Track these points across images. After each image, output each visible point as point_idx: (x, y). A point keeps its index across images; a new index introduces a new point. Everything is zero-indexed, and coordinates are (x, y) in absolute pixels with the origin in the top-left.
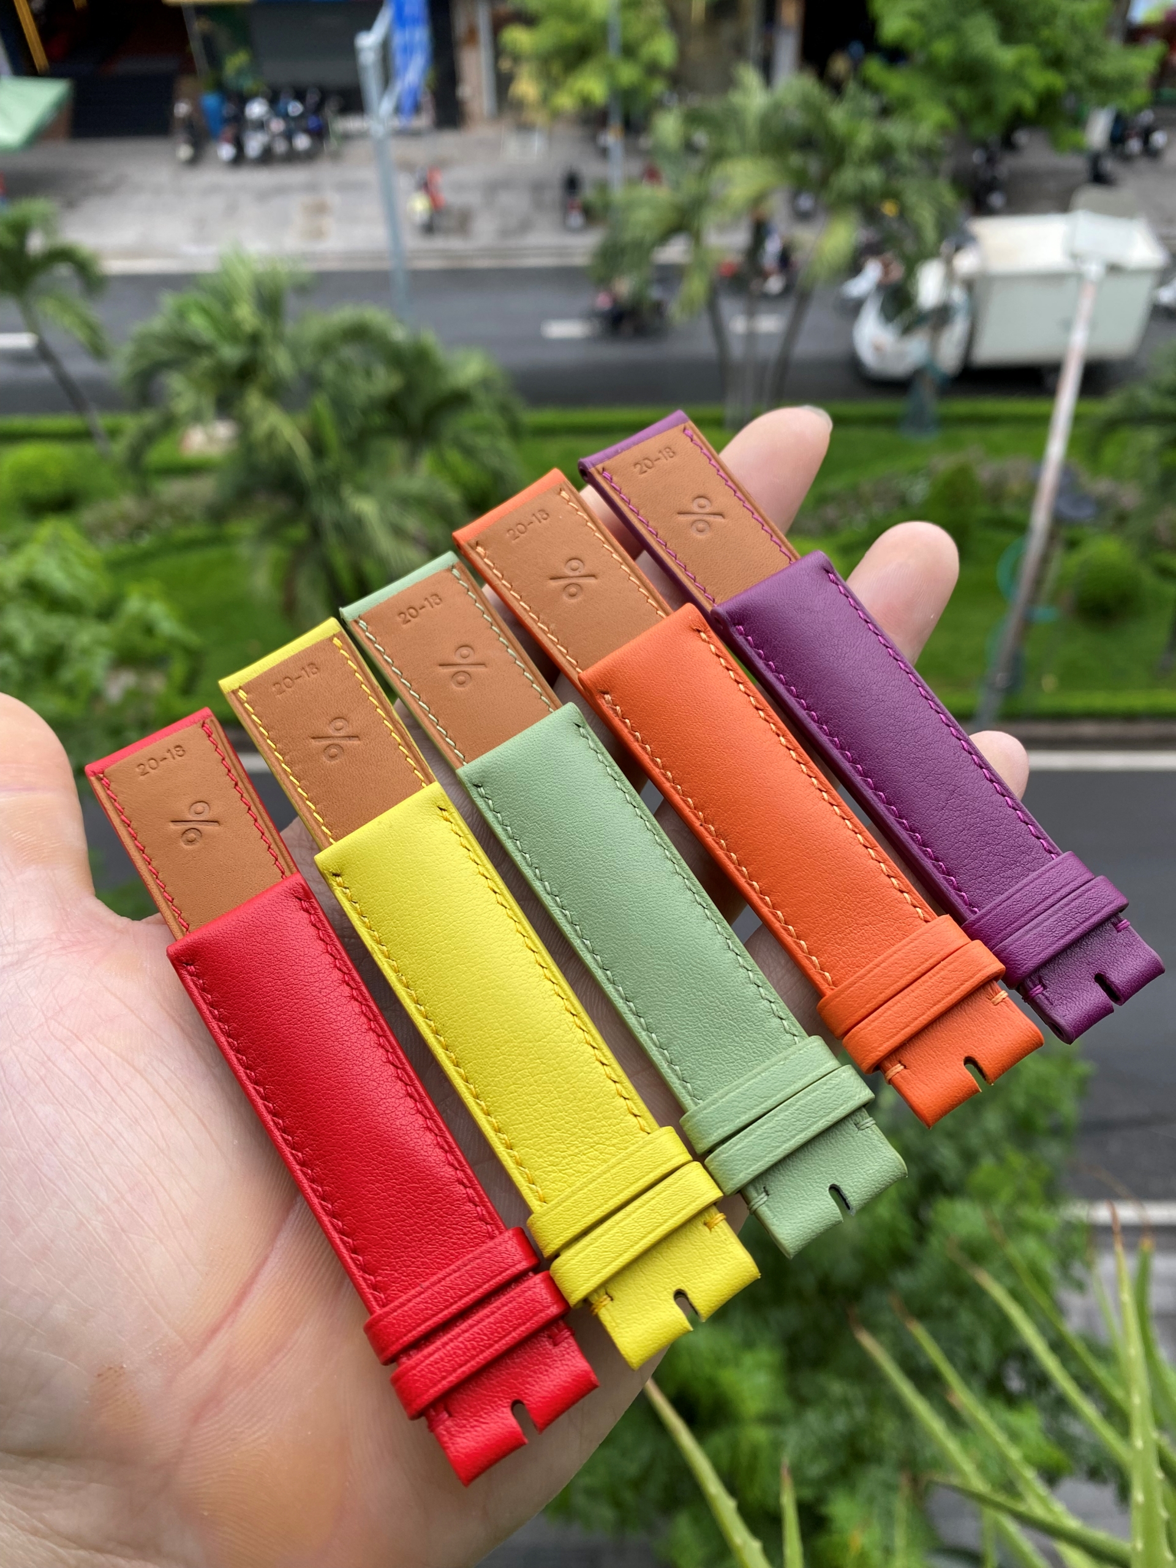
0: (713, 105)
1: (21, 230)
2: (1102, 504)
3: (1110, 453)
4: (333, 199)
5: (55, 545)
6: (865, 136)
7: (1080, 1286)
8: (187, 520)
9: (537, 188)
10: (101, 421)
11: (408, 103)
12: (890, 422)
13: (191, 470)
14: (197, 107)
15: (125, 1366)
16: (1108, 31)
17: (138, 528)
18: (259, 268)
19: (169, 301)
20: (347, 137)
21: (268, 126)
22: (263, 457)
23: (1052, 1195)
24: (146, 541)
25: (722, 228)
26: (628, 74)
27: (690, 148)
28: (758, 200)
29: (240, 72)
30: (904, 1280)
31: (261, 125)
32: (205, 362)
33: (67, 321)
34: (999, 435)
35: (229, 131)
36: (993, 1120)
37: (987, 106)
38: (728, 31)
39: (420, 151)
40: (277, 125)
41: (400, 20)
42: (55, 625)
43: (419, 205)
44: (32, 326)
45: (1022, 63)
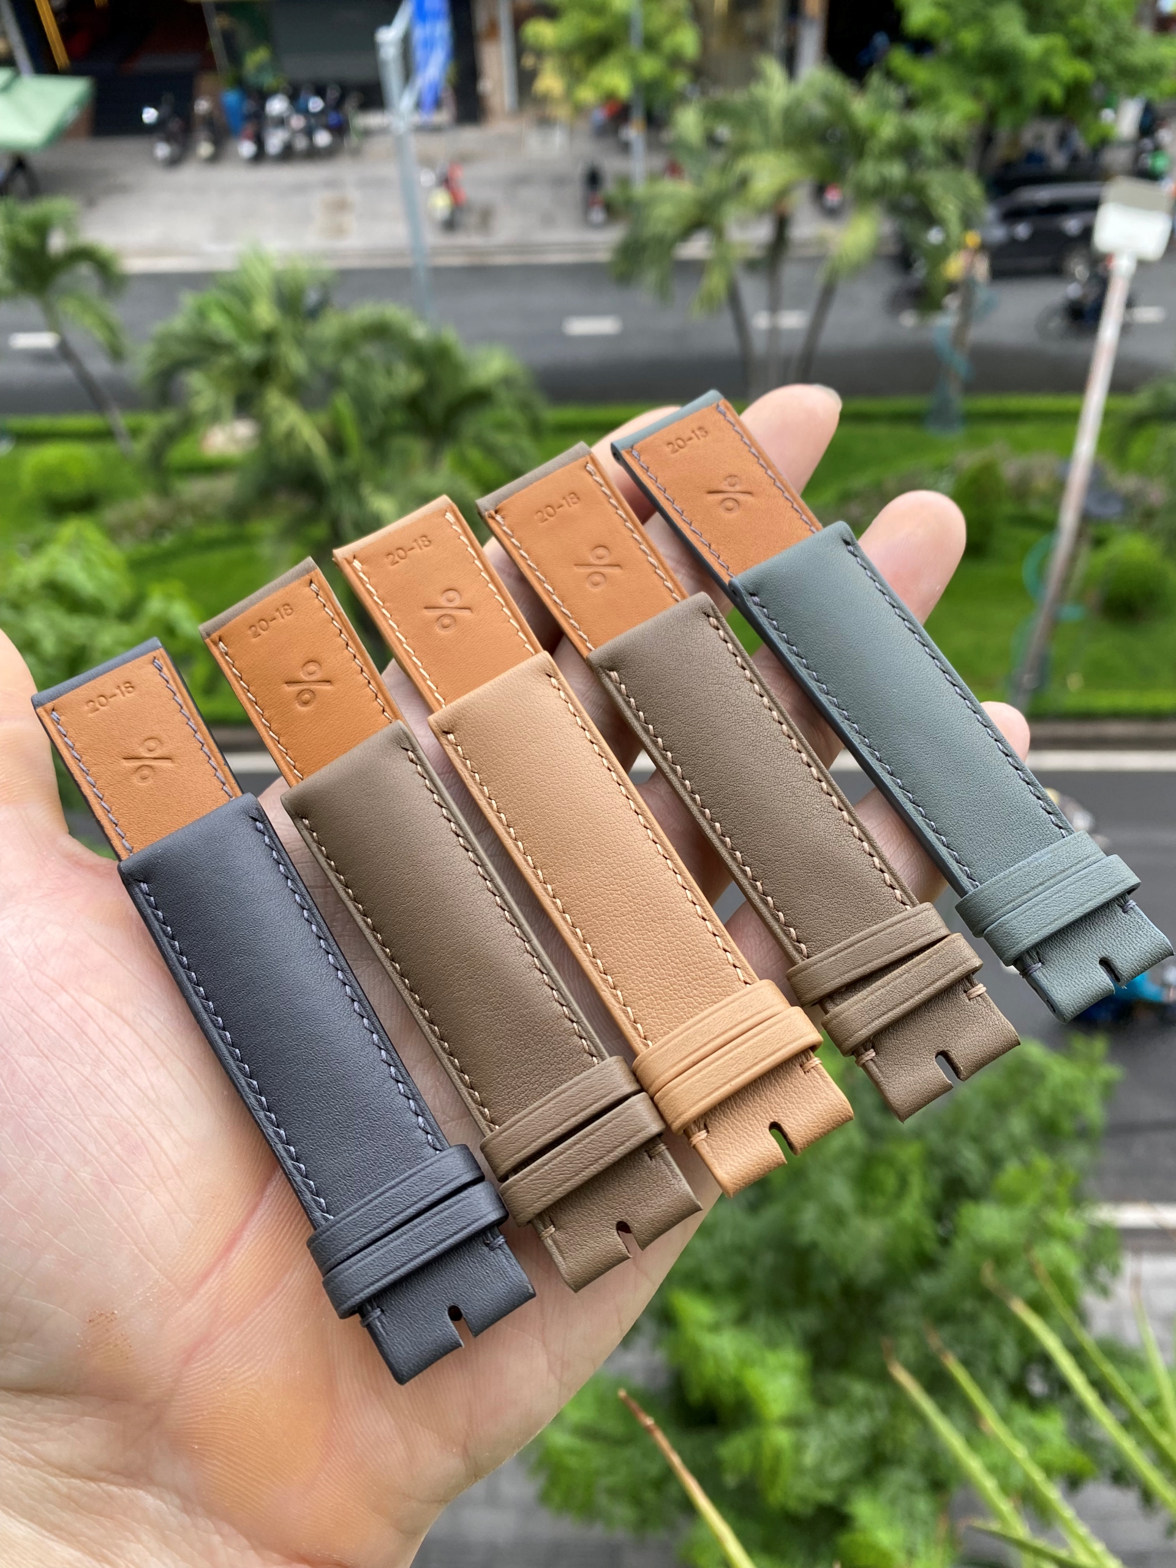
0: (738, 98)
1: (41, 229)
2: (1129, 502)
3: (1138, 449)
4: (354, 195)
5: (76, 545)
6: (888, 129)
7: (1104, 1291)
8: (209, 519)
9: (558, 181)
10: (122, 420)
11: (429, 99)
12: (915, 418)
13: (213, 469)
14: (217, 103)
15: (116, 1312)
16: (1138, 20)
17: (160, 528)
18: (278, 265)
19: (189, 300)
20: (367, 133)
21: (289, 124)
22: (282, 457)
23: (1078, 1200)
24: (168, 541)
25: (743, 224)
26: (650, 66)
27: (712, 141)
28: (782, 194)
29: (261, 68)
30: (927, 1284)
31: (281, 122)
32: (226, 361)
33: (88, 321)
34: (1025, 431)
35: (250, 128)
36: (1018, 1125)
37: (1014, 97)
38: (750, 21)
39: (442, 146)
40: (297, 122)
41: (421, 14)
42: (77, 626)
43: (441, 202)
44: (53, 325)
45: (1048, 52)
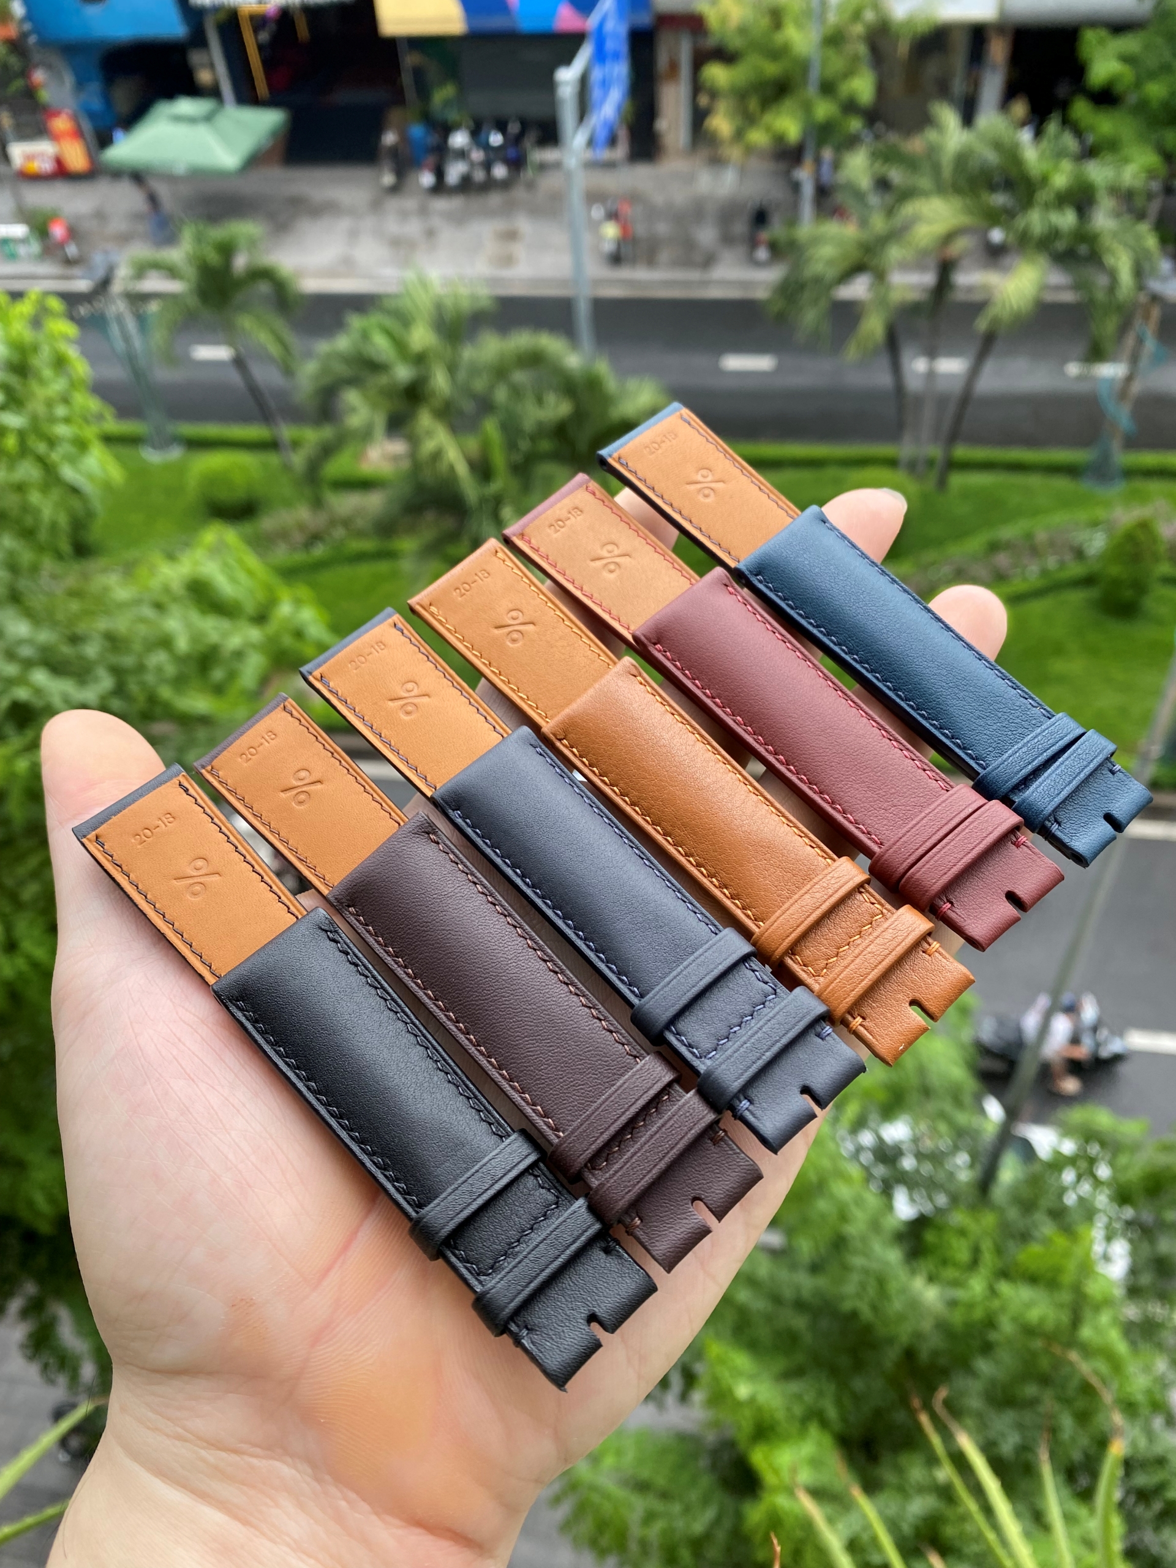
1: (227, 250)
4: (524, 226)
5: (217, 550)
6: (1061, 179)
8: (359, 533)
9: (726, 218)
10: (287, 432)
11: (602, 135)
12: (1071, 471)
13: (365, 485)
15: (254, 1296)
17: (314, 538)
18: (444, 291)
19: (356, 322)
20: (543, 167)
21: (469, 156)
22: (430, 476)
24: (319, 551)
25: (904, 266)
26: (824, 110)
27: (883, 184)
28: (949, 238)
29: (447, 103)
31: (462, 154)
32: (383, 380)
33: (265, 335)
35: (431, 160)
38: (933, 66)
39: (614, 182)
40: (477, 155)
41: (600, 56)
42: (212, 628)
43: (611, 231)
44: (231, 340)
